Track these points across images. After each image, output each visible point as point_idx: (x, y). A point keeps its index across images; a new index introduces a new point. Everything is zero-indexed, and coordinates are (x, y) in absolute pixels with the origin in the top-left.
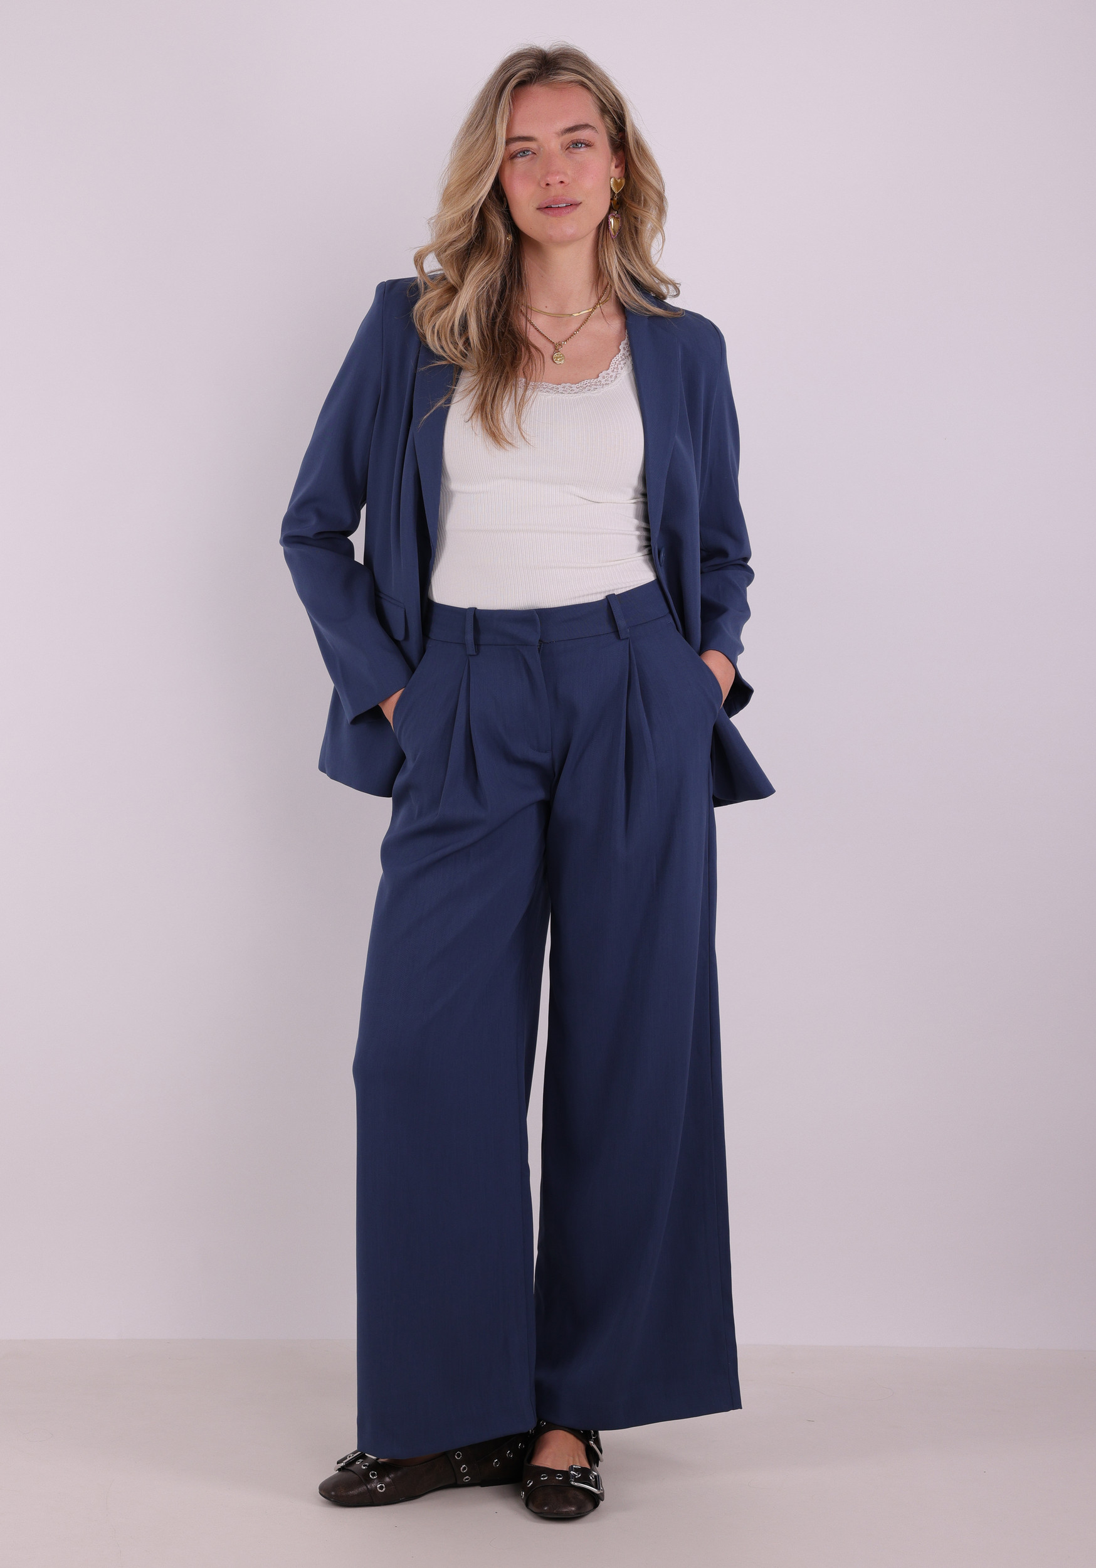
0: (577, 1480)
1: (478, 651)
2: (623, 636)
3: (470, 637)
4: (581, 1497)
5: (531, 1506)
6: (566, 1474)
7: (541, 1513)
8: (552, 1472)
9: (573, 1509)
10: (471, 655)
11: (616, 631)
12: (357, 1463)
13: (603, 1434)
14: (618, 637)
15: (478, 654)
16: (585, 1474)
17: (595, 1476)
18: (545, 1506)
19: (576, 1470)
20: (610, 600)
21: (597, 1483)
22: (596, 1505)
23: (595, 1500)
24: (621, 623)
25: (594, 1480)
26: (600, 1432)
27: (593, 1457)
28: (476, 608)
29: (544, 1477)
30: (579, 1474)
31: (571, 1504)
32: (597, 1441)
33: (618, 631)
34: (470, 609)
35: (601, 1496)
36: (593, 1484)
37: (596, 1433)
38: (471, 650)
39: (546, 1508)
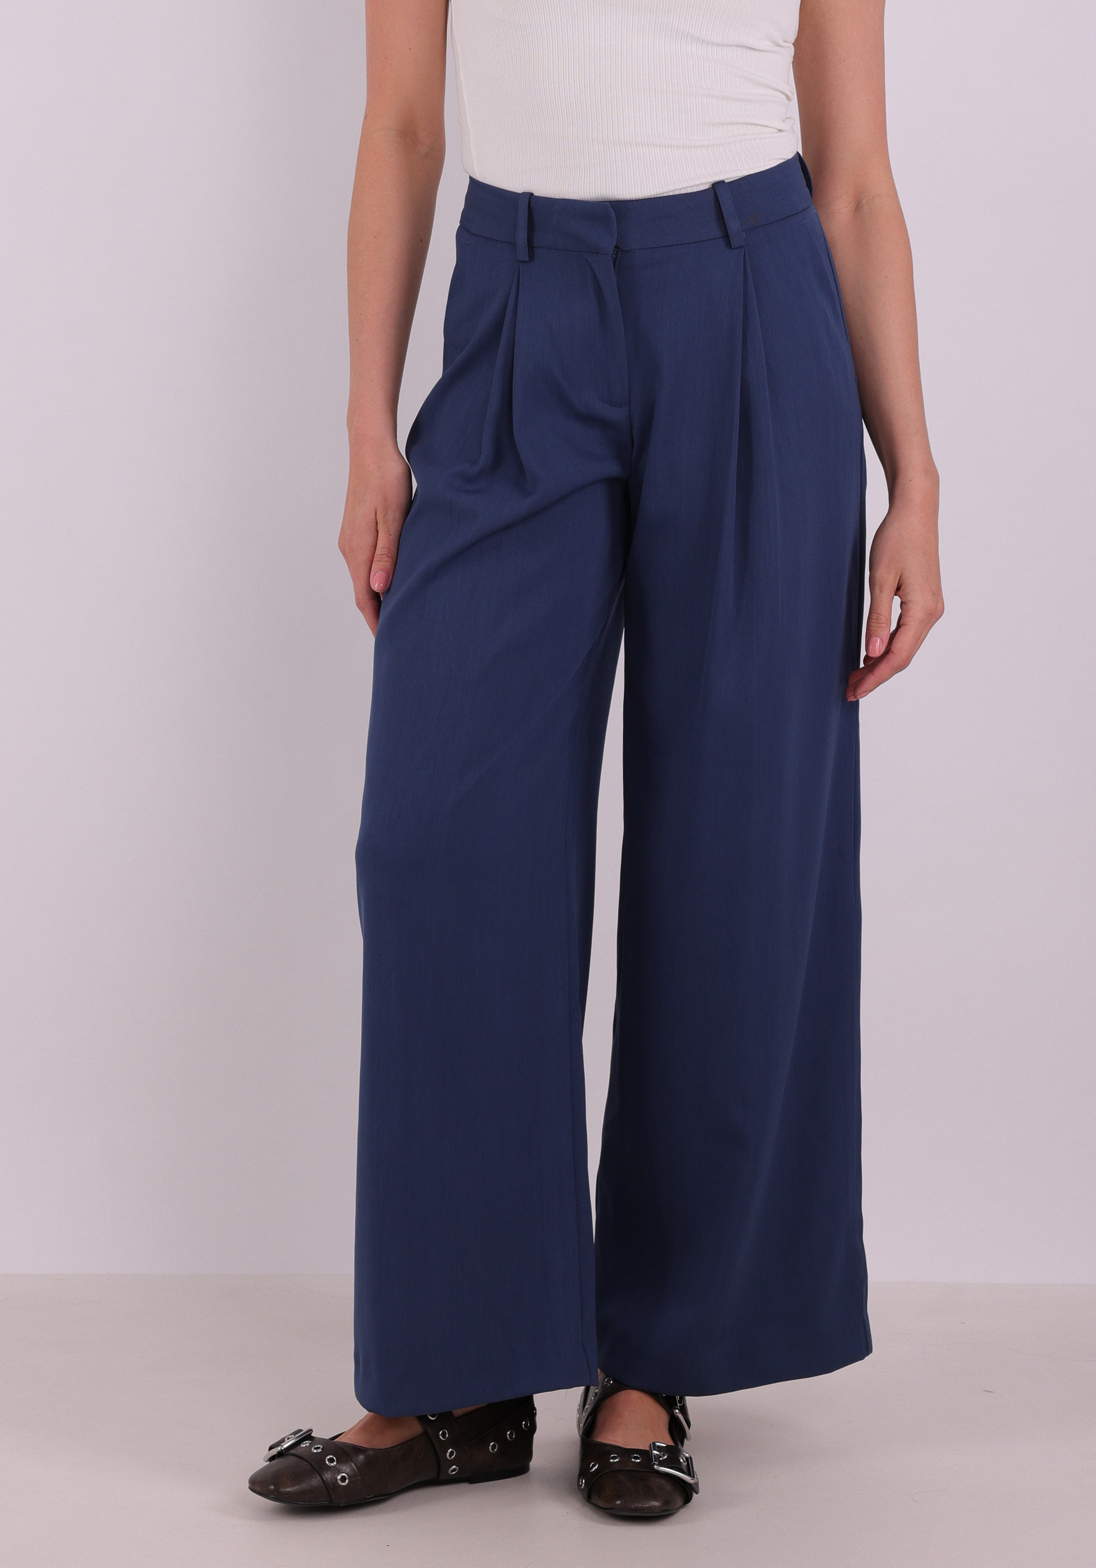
0: (661, 1464)
1: (532, 256)
2: (735, 242)
3: (522, 236)
4: (668, 1487)
5: (595, 1499)
6: (645, 1454)
7: (612, 1509)
8: (626, 1453)
9: (656, 1504)
10: (522, 262)
11: (726, 237)
12: (302, 1445)
13: (690, 1401)
14: (729, 244)
15: (532, 260)
16: (673, 1455)
17: (687, 1458)
18: (619, 1498)
19: (659, 1449)
20: (717, 186)
21: (690, 1471)
22: (687, 1499)
23: (686, 1492)
24: (733, 225)
25: (686, 1464)
26: (687, 1398)
27: (678, 1431)
28: (532, 194)
29: (614, 1458)
30: (664, 1455)
31: (655, 1499)
32: (684, 1410)
33: (728, 236)
34: (525, 194)
35: (694, 1486)
36: (685, 1469)
37: (682, 1400)
38: (523, 254)
39: (618, 1502)
